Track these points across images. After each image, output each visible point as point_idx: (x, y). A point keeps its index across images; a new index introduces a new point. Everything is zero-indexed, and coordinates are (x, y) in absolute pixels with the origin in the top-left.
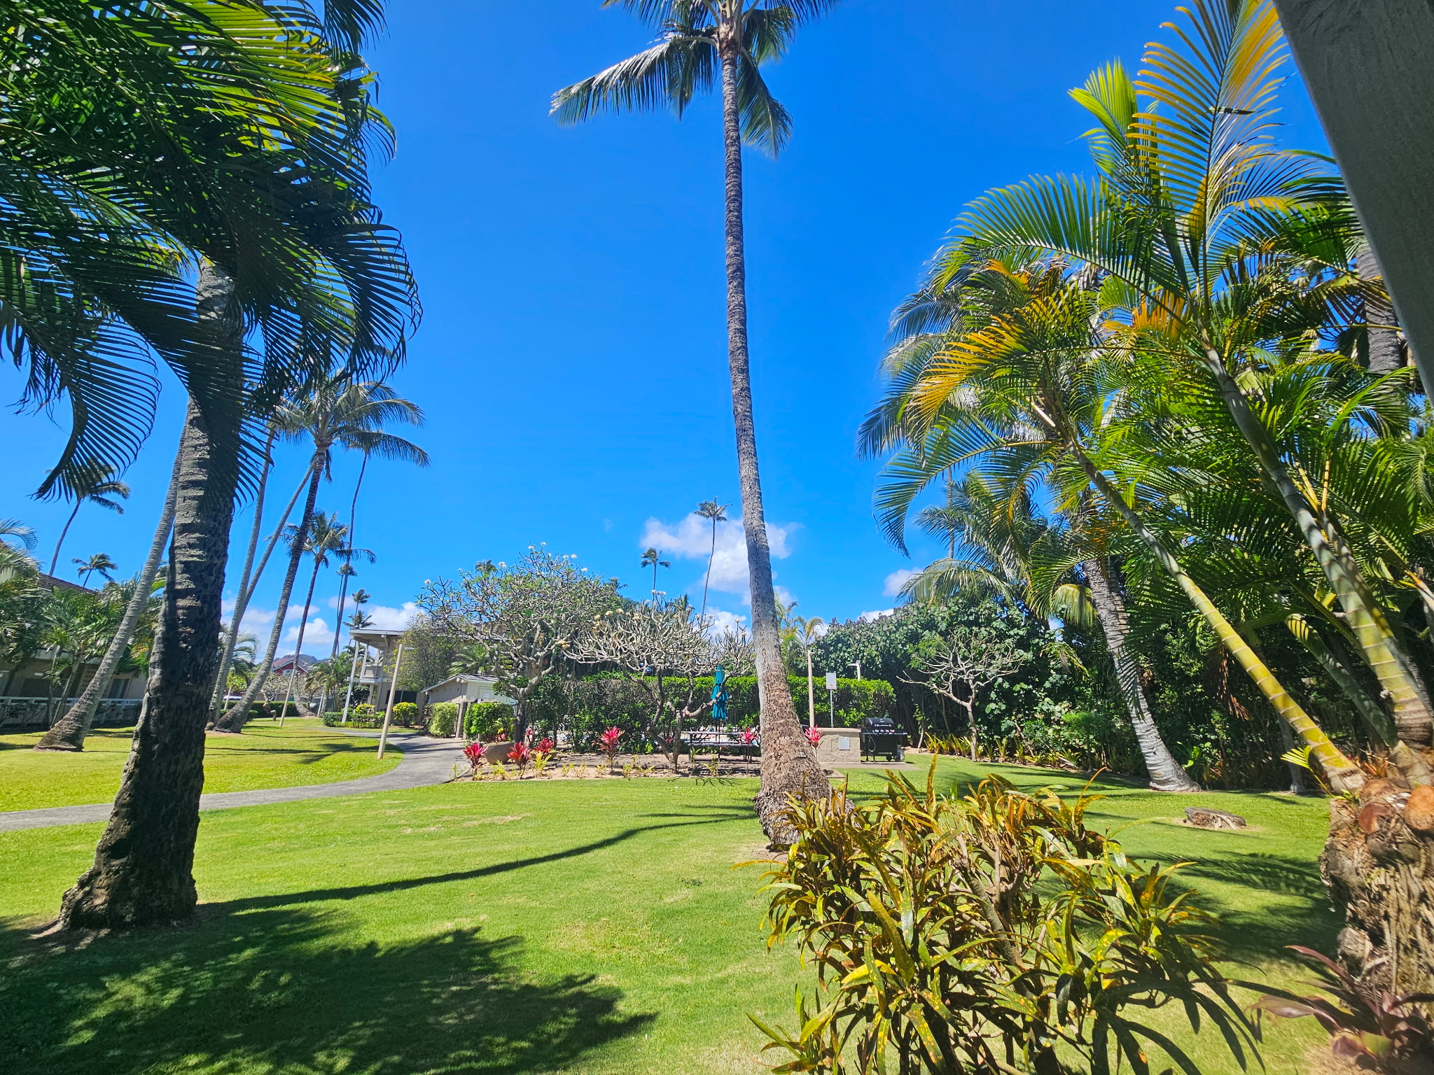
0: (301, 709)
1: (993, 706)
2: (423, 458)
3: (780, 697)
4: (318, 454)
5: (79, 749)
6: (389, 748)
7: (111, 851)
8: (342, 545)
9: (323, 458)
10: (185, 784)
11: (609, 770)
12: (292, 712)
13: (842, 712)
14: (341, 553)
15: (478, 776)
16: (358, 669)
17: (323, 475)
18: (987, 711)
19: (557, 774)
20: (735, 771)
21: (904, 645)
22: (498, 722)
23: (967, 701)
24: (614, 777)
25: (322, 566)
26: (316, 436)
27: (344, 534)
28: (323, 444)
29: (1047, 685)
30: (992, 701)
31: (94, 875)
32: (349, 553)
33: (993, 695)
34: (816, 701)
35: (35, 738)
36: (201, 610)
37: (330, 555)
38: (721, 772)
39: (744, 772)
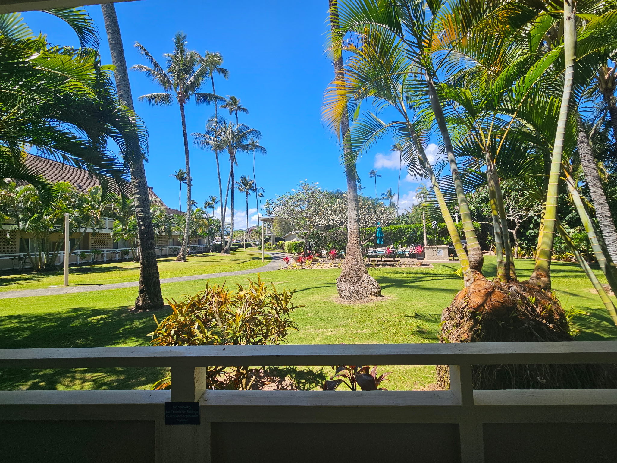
0: (253, 245)
1: (531, 231)
2: (264, 151)
3: (353, 240)
4: (231, 157)
5: (186, 261)
6: (265, 258)
7: (141, 292)
8: (253, 187)
9: (233, 158)
10: (153, 276)
11: (333, 265)
12: (249, 246)
13: (443, 238)
14: (253, 190)
15: (289, 268)
16: (265, 231)
17: (234, 165)
18: (527, 234)
19: (315, 267)
20: (384, 265)
21: (480, 204)
22: (301, 248)
23: (513, 229)
24: (335, 268)
25: (248, 195)
26: (229, 150)
27: (253, 183)
28: (231, 153)
29: (567, 218)
30: (531, 229)
31: (139, 297)
32: (256, 189)
33: (531, 226)
34: (427, 234)
35: (175, 258)
36: (146, 229)
37: (250, 191)
38: (378, 265)
39: (388, 265)
